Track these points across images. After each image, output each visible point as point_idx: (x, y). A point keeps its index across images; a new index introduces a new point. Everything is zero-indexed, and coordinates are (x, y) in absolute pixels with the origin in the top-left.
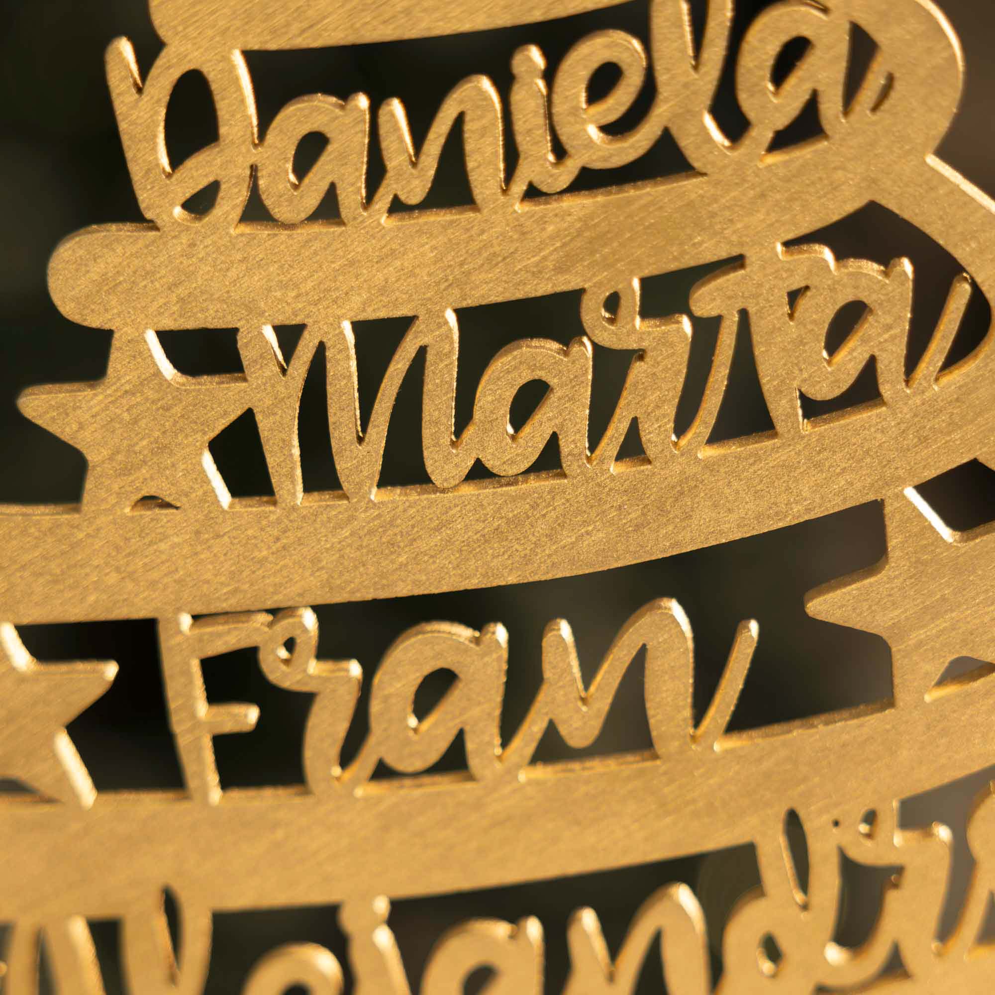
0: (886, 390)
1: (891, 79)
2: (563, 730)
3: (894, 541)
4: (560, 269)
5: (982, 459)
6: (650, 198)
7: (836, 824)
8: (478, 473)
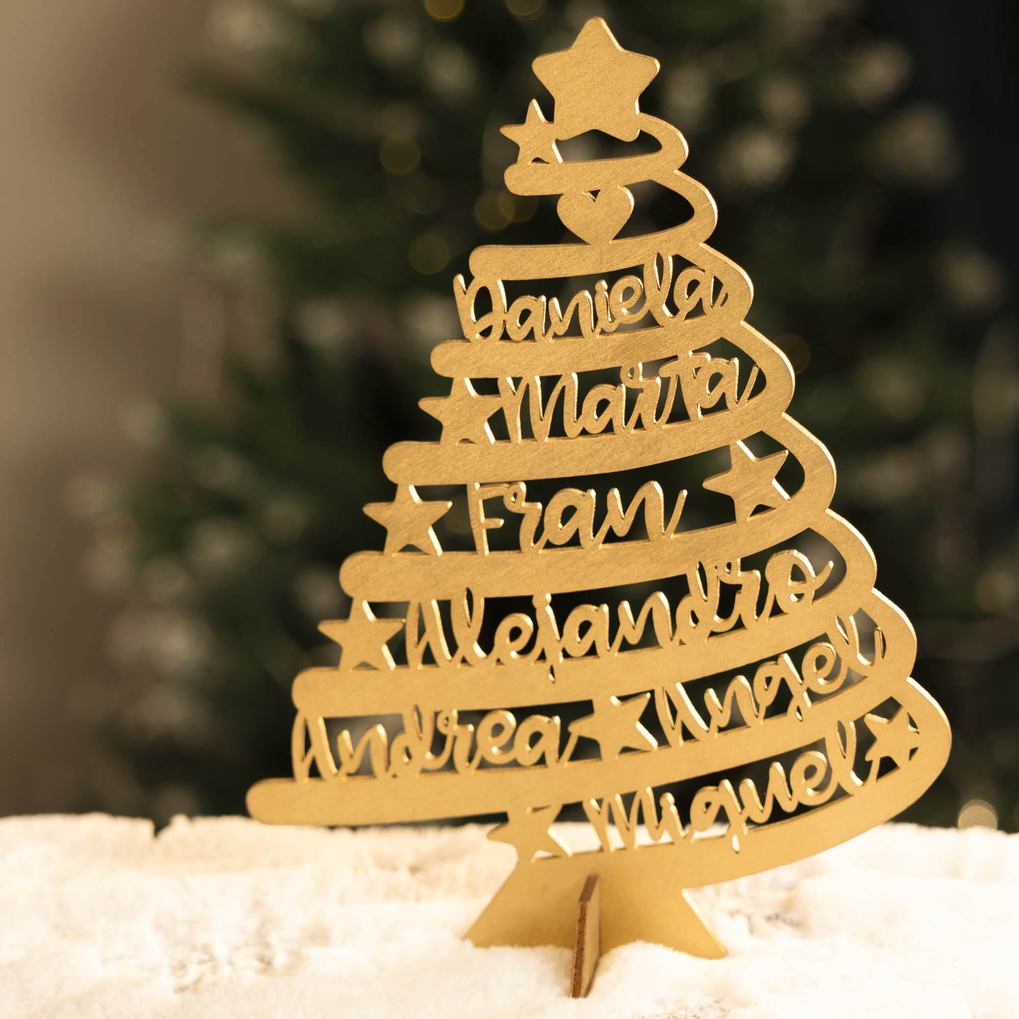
0: (729, 405)
1: (727, 296)
2: (615, 530)
3: (734, 461)
4: (612, 360)
5: (764, 431)
6: (644, 335)
7: (716, 568)
8: (584, 433)
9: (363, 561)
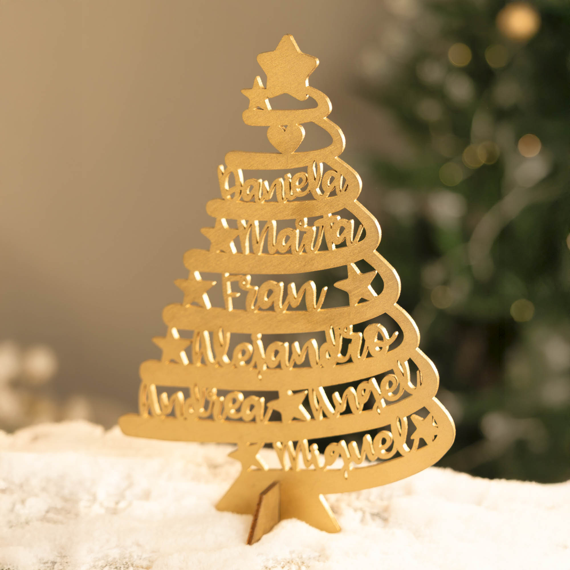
0: (347, 244)
1: (347, 186)
3: (349, 274)
4: (291, 215)
5: (364, 259)
6: (307, 203)
7: (339, 329)
8: (277, 252)
9: (173, 308)
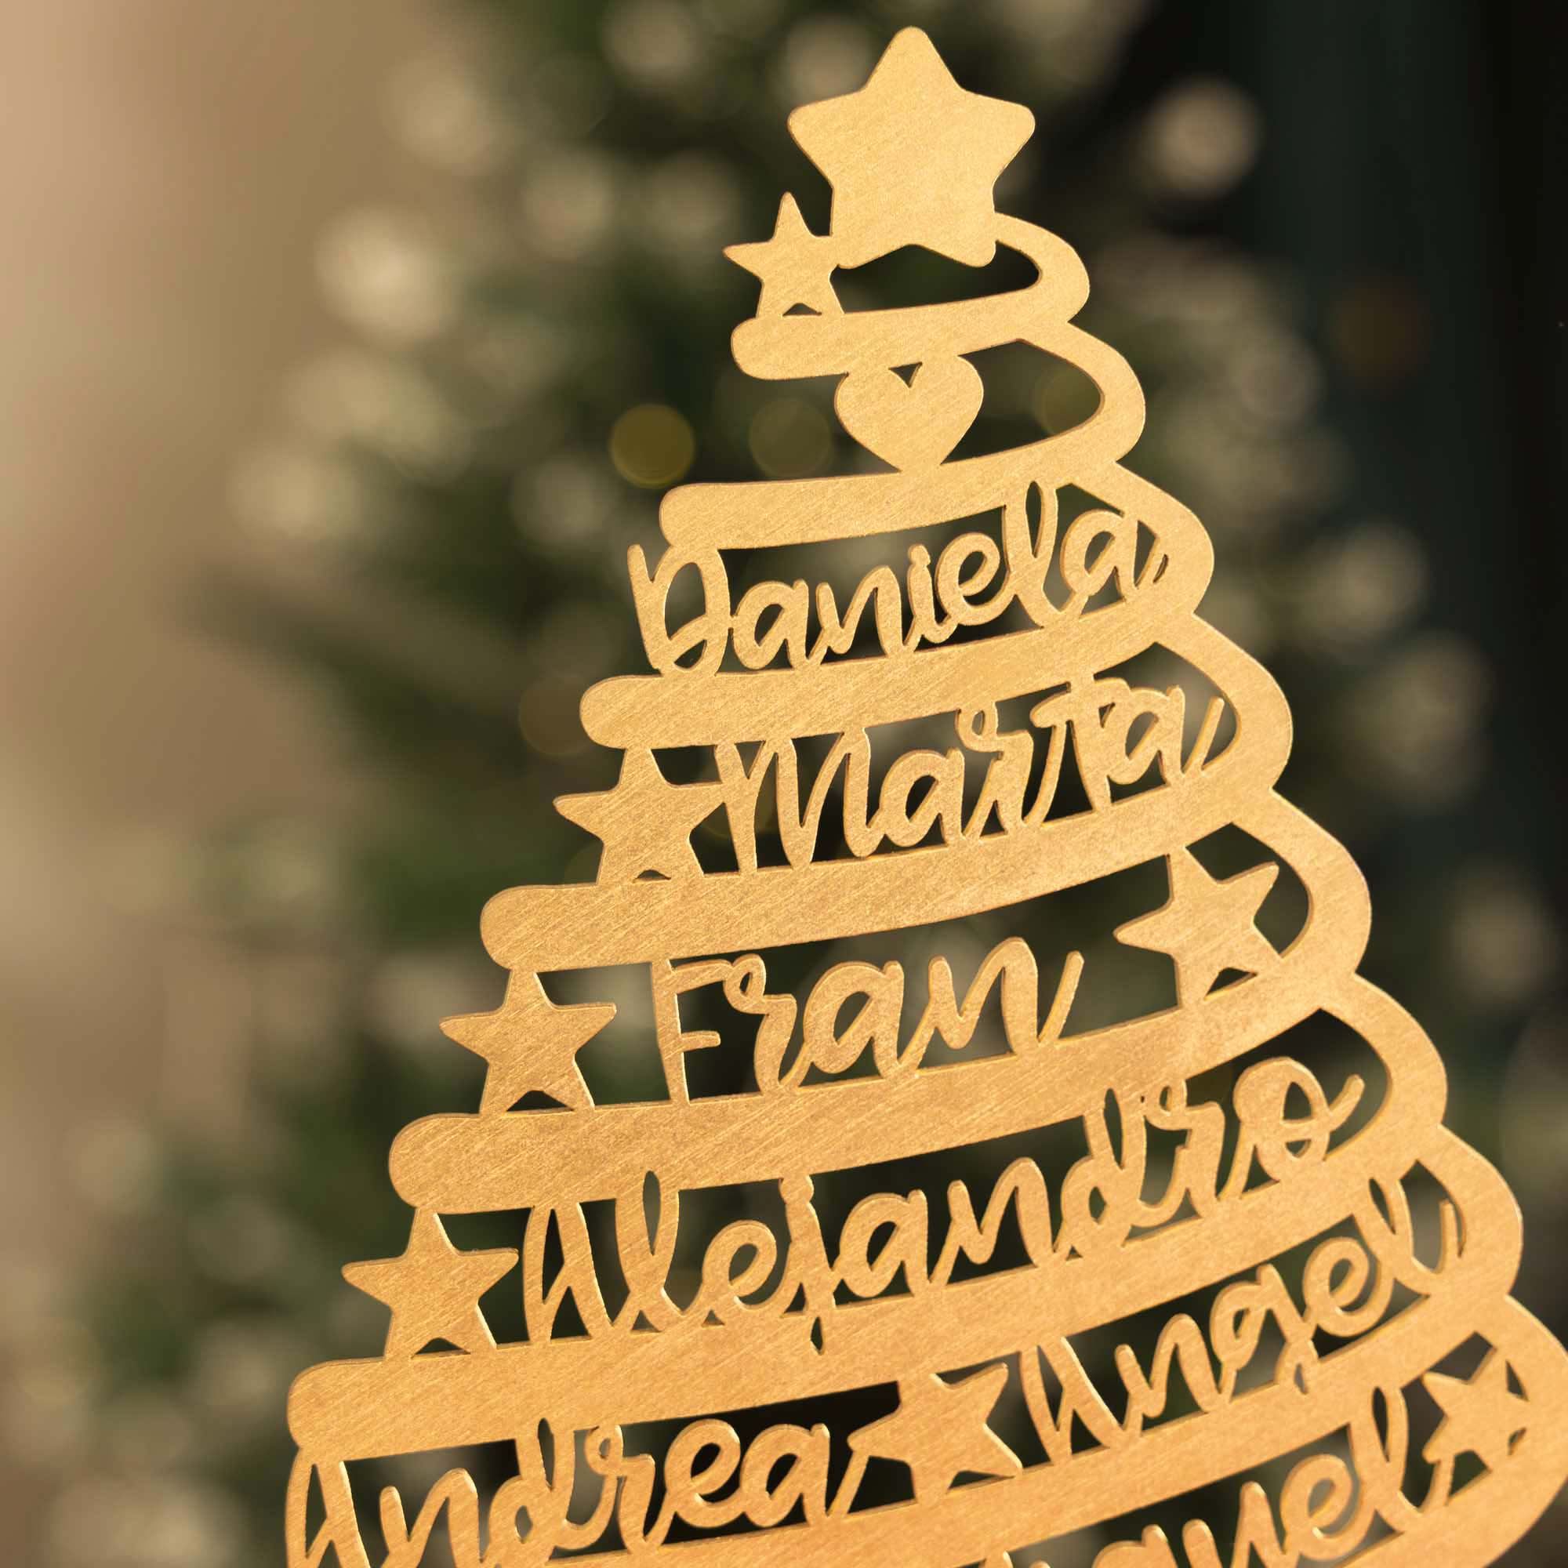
0: (1168, 776)
1: (1166, 559)
2: (946, 1037)
3: (1177, 885)
4: (943, 696)
5: (1236, 823)
6: (1004, 645)
7: (1142, 1099)
8: (886, 847)
9: (438, 1131)
